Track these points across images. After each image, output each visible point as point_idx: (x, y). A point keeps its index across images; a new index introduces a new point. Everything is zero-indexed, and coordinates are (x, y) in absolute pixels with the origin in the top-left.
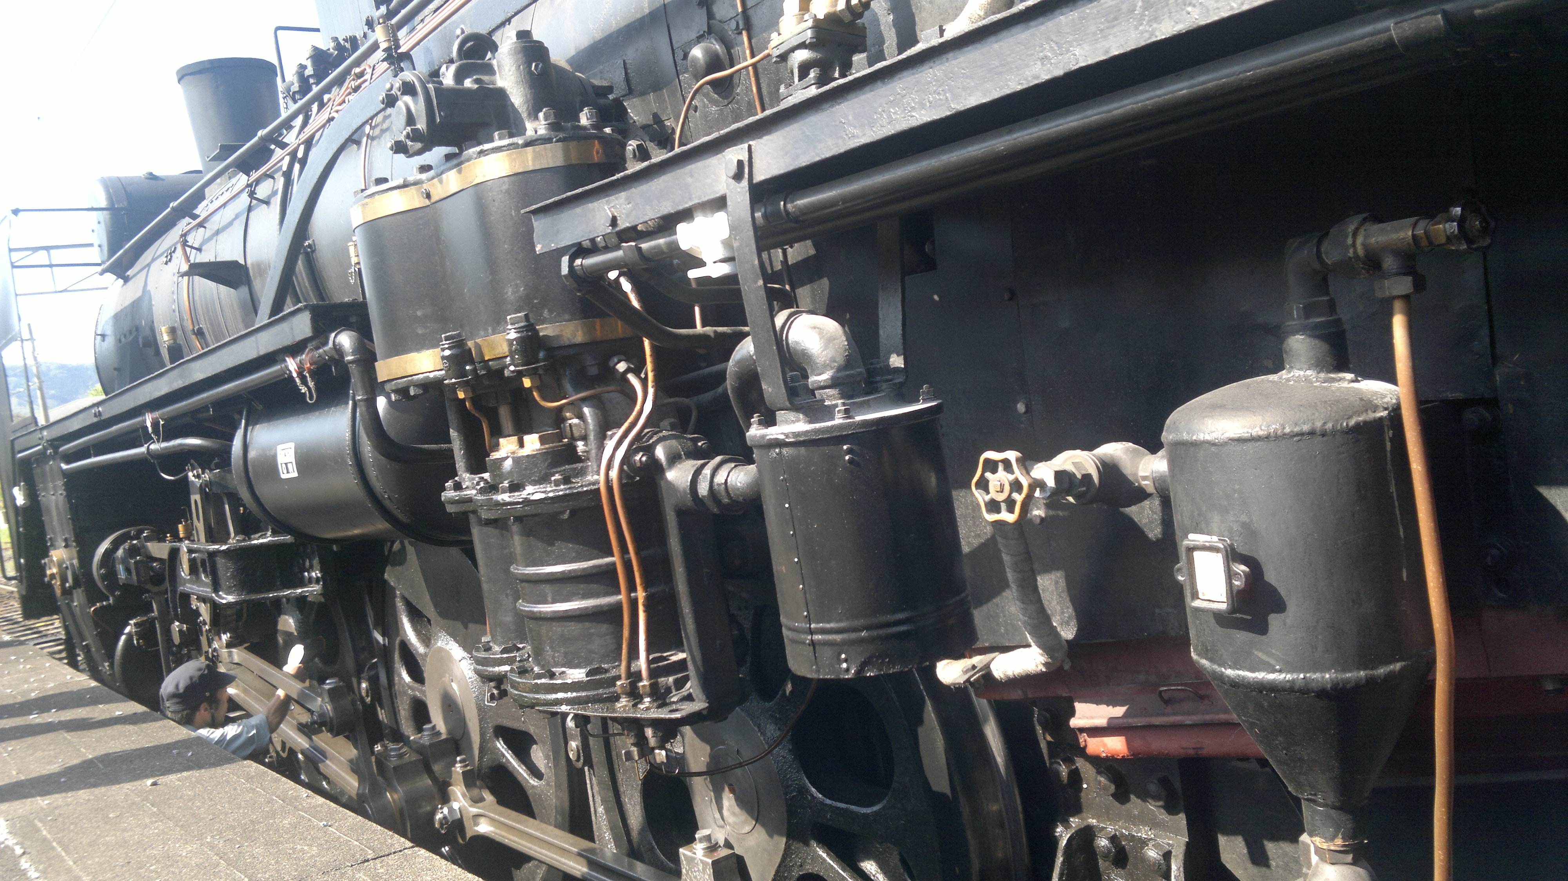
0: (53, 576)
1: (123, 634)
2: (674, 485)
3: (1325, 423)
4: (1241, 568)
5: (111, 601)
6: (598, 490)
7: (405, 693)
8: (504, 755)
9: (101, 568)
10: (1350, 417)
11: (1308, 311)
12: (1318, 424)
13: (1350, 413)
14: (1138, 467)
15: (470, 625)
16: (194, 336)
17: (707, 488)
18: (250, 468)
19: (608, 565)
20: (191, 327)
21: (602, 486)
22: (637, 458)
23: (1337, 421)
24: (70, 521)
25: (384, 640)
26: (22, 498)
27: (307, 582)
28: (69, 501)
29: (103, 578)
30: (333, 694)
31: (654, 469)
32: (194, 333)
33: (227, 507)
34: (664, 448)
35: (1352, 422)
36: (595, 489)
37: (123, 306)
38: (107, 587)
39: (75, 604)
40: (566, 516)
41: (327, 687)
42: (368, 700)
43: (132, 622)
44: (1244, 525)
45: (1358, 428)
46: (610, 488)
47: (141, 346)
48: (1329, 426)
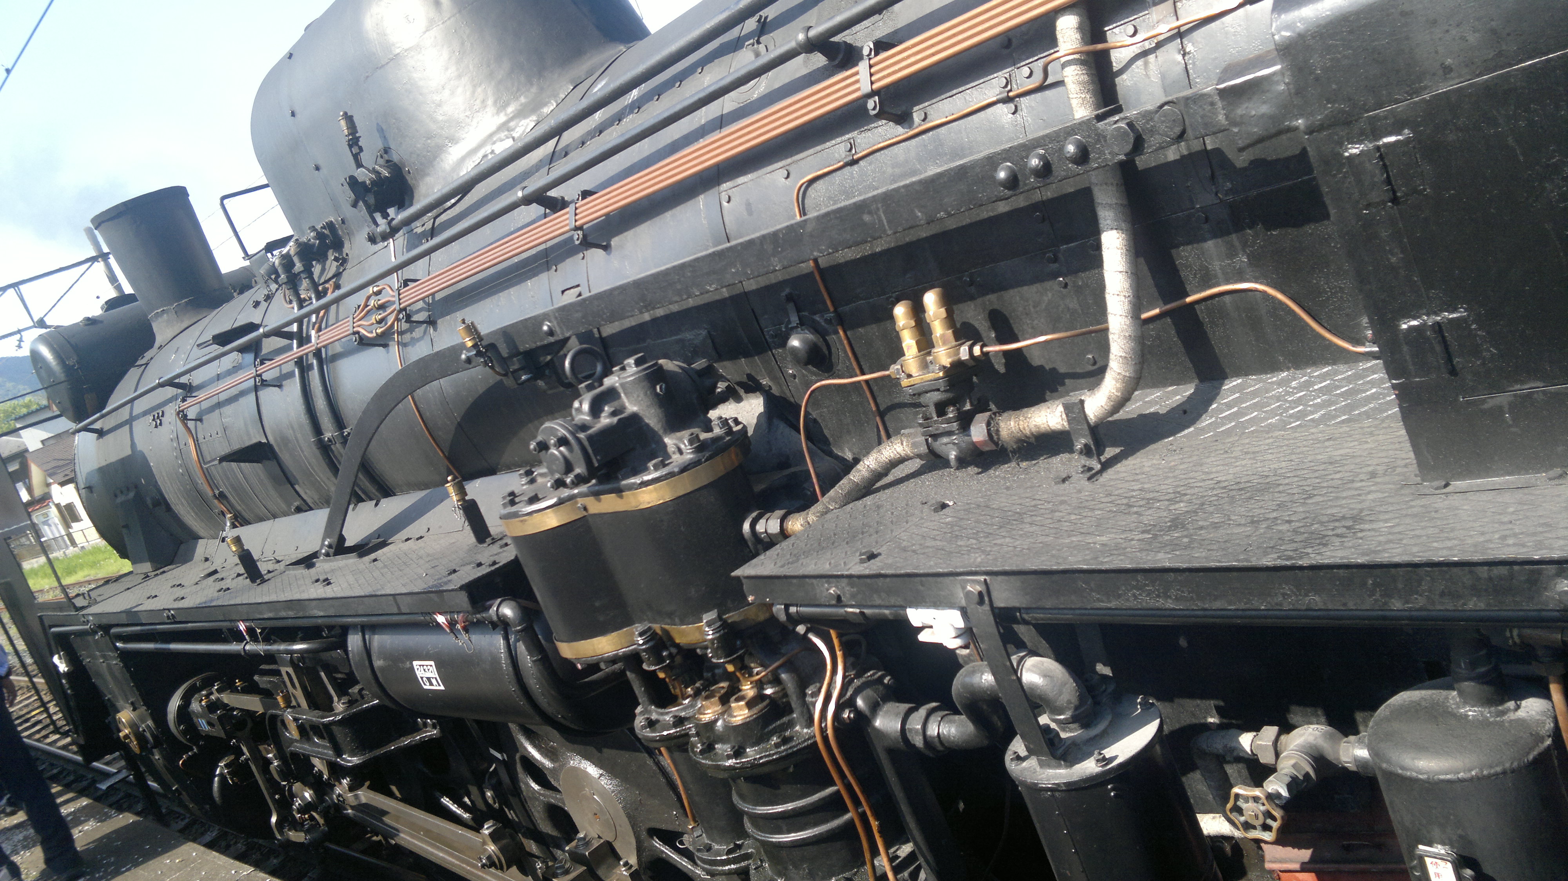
0: (126, 736)
1: (215, 776)
2: (882, 733)
3: (1512, 763)
4: (1468, 873)
5: (195, 750)
6: (815, 743)
7: (537, 799)
8: (663, 852)
9: (179, 726)
10: (1528, 753)
11: (1473, 665)
12: (1507, 765)
13: (1527, 750)
14: (1338, 753)
15: (605, 750)
16: (216, 501)
17: (922, 742)
18: (379, 675)
19: (831, 796)
20: (210, 493)
21: (818, 739)
22: (846, 715)
23: (1520, 759)
24: (134, 689)
25: (502, 756)
26: (64, 665)
27: (422, 726)
28: (129, 671)
29: (184, 733)
30: (494, 837)
31: (863, 721)
32: (216, 498)
33: (322, 674)
34: (864, 700)
35: (1531, 757)
36: (811, 744)
37: (108, 462)
38: (188, 740)
39: (157, 757)
40: (791, 770)
41: (487, 832)
42: (497, 806)
43: (221, 764)
44: (1460, 836)
45: (1537, 761)
46: (825, 738)
47: (151, 506)
48: (1515, 764)
